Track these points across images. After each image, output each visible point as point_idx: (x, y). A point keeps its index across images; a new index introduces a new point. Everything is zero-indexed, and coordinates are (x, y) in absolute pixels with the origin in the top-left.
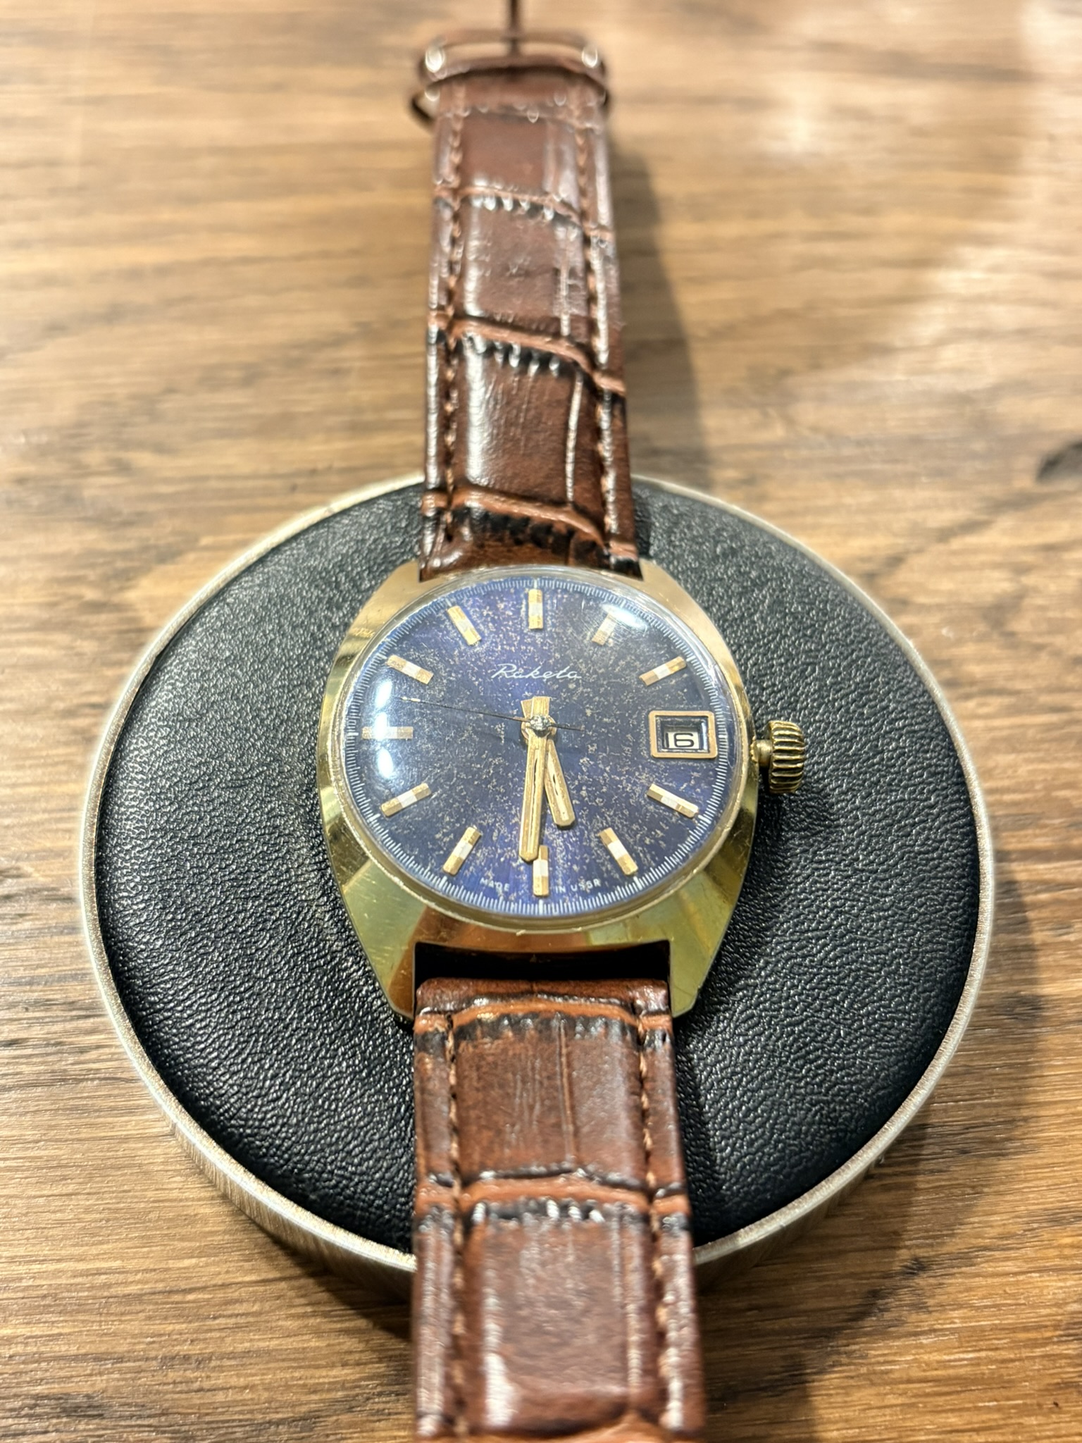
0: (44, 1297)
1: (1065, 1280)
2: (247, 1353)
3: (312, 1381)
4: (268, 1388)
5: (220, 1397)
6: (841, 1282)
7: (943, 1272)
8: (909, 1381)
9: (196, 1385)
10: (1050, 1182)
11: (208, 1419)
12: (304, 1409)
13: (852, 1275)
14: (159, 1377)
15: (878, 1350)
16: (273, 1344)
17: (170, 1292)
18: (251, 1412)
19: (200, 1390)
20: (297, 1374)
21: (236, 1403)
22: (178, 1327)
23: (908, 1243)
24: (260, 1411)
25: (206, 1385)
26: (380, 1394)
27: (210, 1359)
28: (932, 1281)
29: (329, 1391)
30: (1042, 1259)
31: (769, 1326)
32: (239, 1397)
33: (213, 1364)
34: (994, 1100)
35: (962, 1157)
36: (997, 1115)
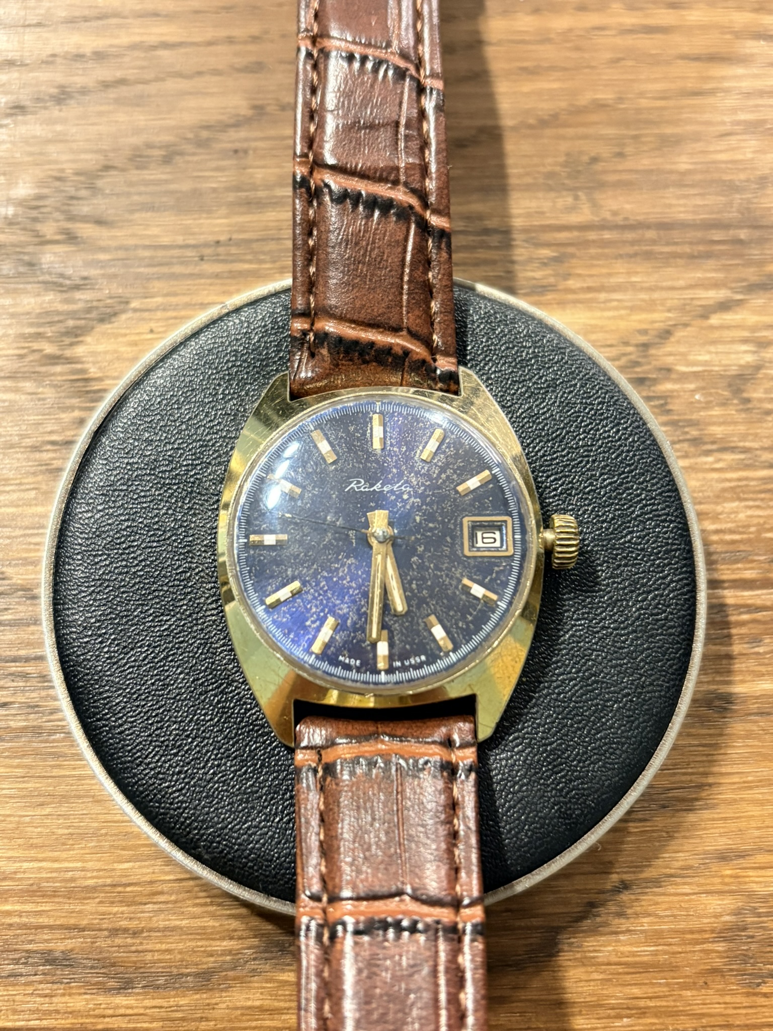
0: (32, 885)
1: (722, 900)
2: (166, 929)
3: (209, 949)
4: (180, 953)
5: (149, 957)
6: (569, 895)
7: (639, 891)
8: (609, 964)
9: (133, 948)
10: (722, 830)
11: (142, 970)
12: (205, 966)
13: (577, 891)
14: (109, 942)
15: (590, 943)
16: (184, 923)
17: (114, 886)
18: (170, 967)
19: (136, 951)
20: (199, 944)
21: (160, 961)
22: (121, 909)
23: (618, 870)
24: (176, 967)
25: (140, 948)
26: (255, 959)
27: (142, 931)
28: (633, 897)
29: (222, 955)
30: (708, 884)
31: (518, 923)
32: (161, 957)
33: (145, 934)
34: (690, 770)
35: (662, 810)
36: (691, 781)
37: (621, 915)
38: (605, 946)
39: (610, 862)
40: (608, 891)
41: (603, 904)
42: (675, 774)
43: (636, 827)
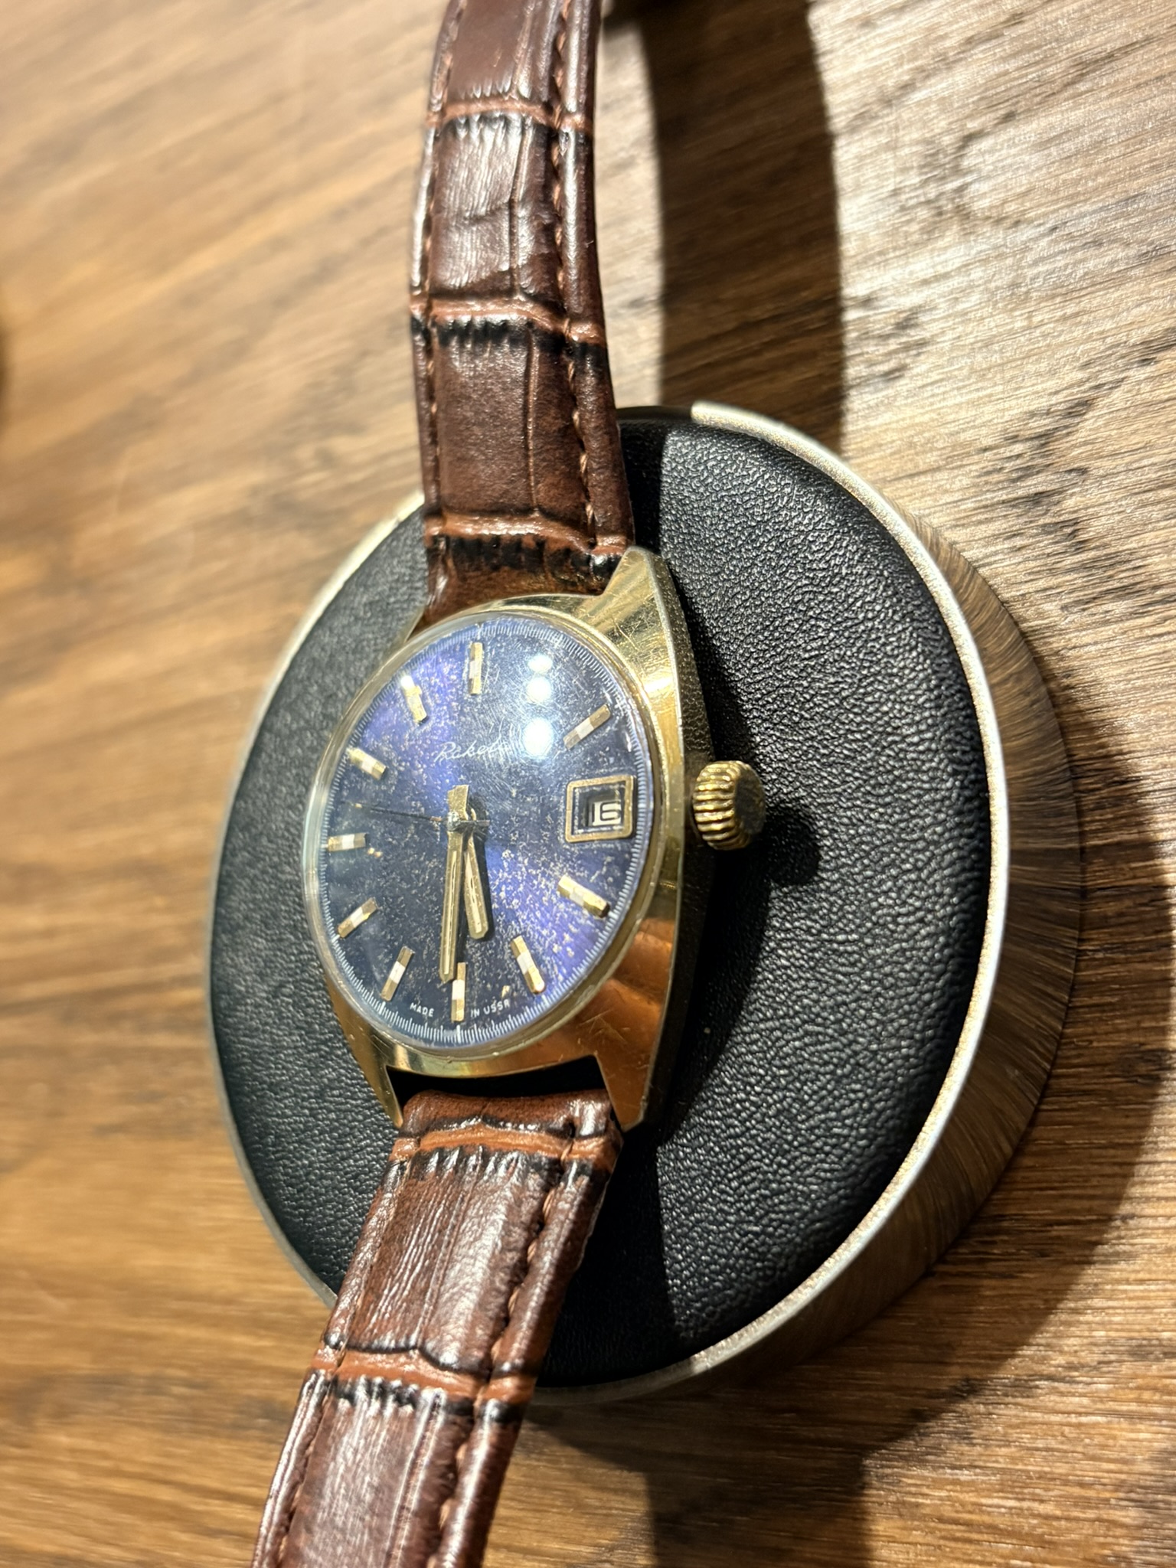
7: (995, 1399)
8: (940, 1520)
13: (896, 1389)
15: (912, 1479)
23: (960, 1360)
34: (1091, 1192)
35: (1040, 1261)
36: (1090, 1211)
37: (965, 1437)
38: (935, 1488)
39: (949, 1345)
40: (943, 1395)
41: (935, 1414)
42: (1063, 1197)
43: (994, 1288)
